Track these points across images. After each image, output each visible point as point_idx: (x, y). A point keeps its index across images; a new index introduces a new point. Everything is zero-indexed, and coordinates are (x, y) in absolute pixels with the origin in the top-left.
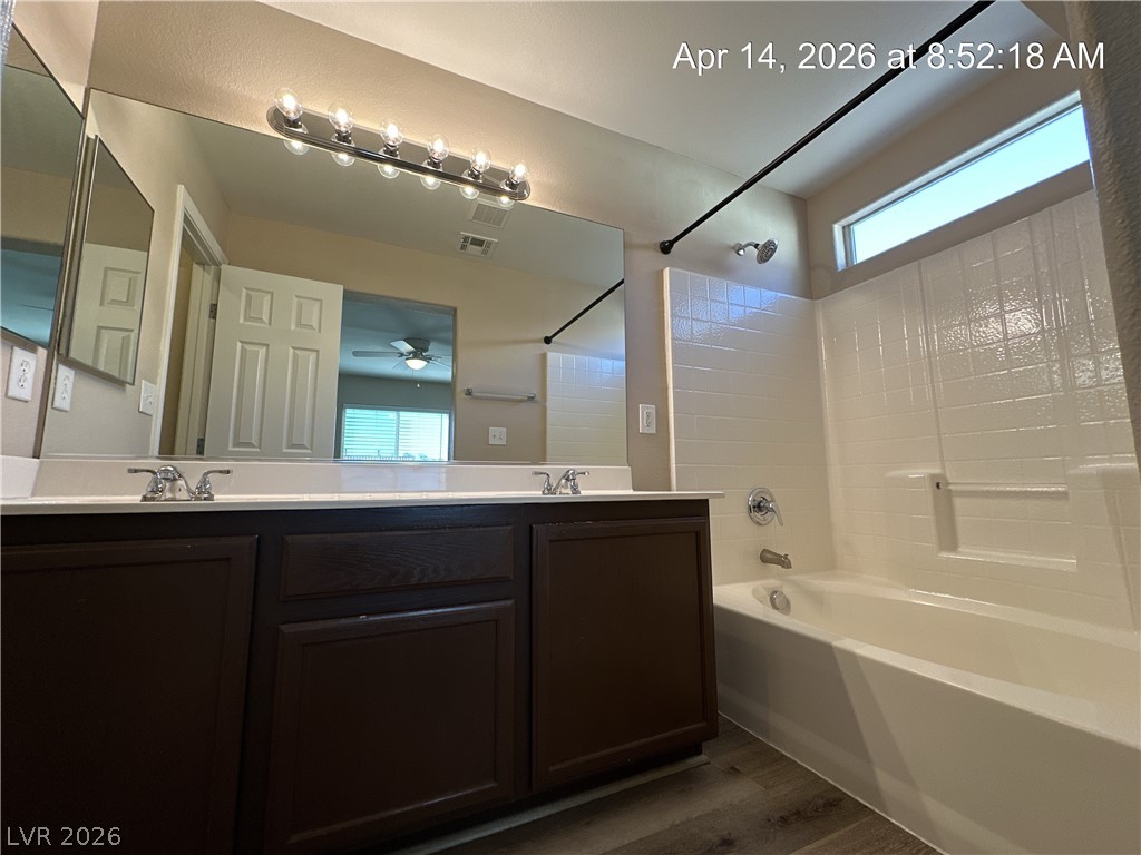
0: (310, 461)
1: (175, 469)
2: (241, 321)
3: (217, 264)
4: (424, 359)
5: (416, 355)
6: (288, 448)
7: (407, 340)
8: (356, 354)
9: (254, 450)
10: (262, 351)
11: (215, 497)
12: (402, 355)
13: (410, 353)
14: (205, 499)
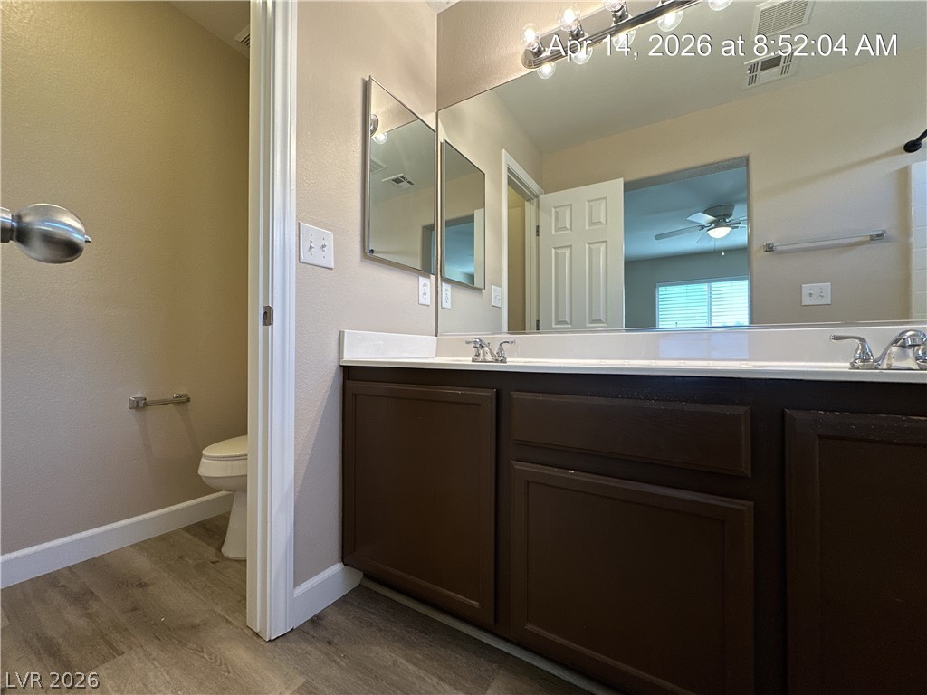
0: (607, 331)
1: (480, 341)
2: (553, 233)
3: (537, 197)
4: (728, 226)
5: (718, 223)
6: (591, 323)
7: (706, 212)
8: (658, 237)
9: (566, 326)
10: (568, 252)
11: (508, 360)
12: (703, 227)
13: (711, 223)
14: (501, 361)
